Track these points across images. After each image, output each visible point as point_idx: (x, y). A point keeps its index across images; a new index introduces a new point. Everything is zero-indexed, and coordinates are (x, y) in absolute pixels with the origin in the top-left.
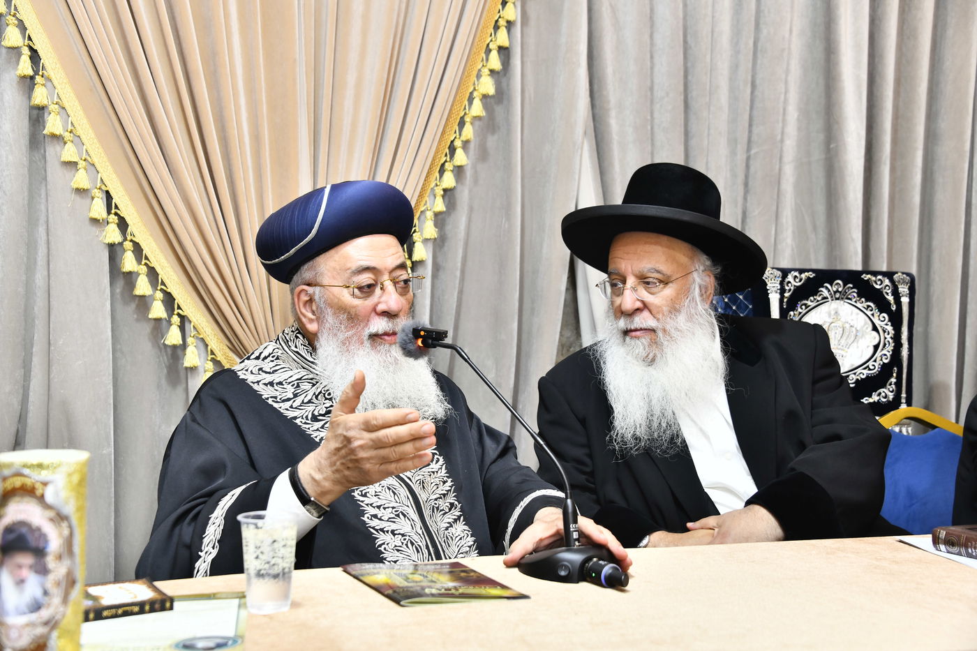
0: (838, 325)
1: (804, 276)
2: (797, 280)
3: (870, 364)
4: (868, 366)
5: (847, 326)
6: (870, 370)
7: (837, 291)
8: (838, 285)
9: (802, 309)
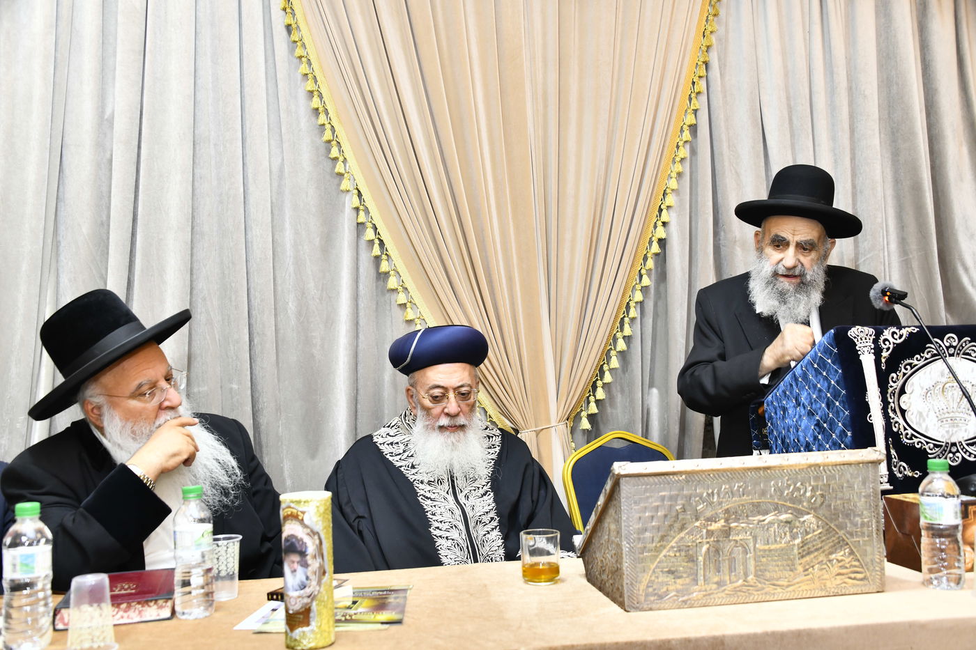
1: (905, 332)
5: (968, 385)
7: (951, 346)
8: (951, 339)
9: (906, 369)
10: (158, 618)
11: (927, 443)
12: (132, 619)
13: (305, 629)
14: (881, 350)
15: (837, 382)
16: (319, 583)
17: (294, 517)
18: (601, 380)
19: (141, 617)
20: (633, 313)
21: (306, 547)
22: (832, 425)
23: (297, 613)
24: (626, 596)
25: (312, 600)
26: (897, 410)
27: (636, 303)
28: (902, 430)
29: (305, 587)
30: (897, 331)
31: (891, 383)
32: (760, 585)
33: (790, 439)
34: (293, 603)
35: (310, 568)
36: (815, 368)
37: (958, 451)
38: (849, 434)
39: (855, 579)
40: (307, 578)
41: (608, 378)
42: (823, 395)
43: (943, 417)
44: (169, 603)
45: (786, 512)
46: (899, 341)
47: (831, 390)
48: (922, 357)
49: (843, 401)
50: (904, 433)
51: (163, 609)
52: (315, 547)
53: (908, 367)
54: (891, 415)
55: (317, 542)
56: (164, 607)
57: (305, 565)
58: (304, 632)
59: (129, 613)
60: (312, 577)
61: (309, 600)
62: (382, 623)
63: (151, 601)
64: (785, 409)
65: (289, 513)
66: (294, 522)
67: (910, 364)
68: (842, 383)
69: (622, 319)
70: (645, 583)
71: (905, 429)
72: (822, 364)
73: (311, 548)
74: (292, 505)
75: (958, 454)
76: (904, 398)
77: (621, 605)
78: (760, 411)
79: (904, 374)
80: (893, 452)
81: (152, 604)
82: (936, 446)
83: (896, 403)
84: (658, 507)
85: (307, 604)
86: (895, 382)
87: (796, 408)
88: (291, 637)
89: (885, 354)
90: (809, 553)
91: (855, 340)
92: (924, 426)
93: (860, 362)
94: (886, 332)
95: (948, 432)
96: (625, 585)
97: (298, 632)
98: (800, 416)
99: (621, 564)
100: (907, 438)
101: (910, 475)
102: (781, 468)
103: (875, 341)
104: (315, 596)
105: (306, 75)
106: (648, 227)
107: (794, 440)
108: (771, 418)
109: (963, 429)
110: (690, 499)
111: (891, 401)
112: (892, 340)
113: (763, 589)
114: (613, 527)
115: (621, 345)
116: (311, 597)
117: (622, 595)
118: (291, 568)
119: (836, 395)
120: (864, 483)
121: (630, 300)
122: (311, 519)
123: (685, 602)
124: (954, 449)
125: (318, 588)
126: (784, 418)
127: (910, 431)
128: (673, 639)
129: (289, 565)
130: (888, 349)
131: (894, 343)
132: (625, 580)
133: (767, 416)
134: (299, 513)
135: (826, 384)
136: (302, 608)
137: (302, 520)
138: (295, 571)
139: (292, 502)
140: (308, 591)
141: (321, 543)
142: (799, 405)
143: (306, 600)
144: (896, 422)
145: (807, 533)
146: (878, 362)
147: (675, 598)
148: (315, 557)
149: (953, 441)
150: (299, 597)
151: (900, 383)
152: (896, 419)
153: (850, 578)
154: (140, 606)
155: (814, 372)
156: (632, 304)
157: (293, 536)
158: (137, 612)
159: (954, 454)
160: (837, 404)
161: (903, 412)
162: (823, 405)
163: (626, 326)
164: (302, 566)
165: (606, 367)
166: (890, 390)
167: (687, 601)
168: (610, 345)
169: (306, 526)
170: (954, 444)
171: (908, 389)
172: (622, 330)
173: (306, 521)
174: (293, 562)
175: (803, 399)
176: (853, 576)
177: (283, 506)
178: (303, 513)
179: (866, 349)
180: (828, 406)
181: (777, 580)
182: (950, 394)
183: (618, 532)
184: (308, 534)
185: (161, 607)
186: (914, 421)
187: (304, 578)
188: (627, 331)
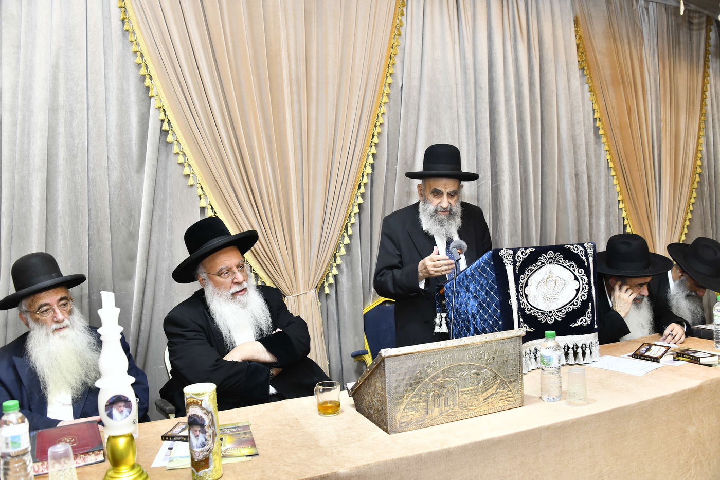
0: (552, 279)
1: (528, 251)
2: (524, 254)
3: (575, 301)
4: (573, 303)
5: (558, 279)
6: (575, 305)
7: (550, 258)
8: (551, 254)
9: (528, 272)
10: (96, 461)
11: (538, 312)
12: (79, 463)
13: (206, 470)
14: (516, 262)
15: (493, 281)
16: (213, 442)
17: (195, 403)
18: (335, 262)
19: (85, 462)
20: (353, 220)
21: (204, 421)
22: (489, 305)
23: (201, 461)
24: (389, 426)
25: (210, 453)
26: (524, 296)
27: (355, 214)
28: (526, 306)
29: (205, 445)
30: (524, 251)
31: (521, 281)
32: (461, 411)
33: (461, 310)
34: (197, 455)
35: (207, 434)
36: (479, 272)
37: (553, 316)
38: (499, 311)
39: (509, 401)
40: (206, 440)
41: (339, 261)
42: (484, 287)
43: (546, 297)
44: (102, 452)
45: (474, 369)
46: (525, 257)
47: (488, 285)
48: (536, 265)
49: (496, 292)
50: (526, 308)
51: (99, 456)
52: (209, 420)
53: (529, 271)
54: (521, 299)
55: (211, 417)
56: (99, 454)
57: (204, 432)
58: (205, 472)
59: (77, 460)
60: (209, 439)
61: (208, 453)
62: (247, 456)
63: (90, 452)
64: (458, 293)
65: (192, 401)
66: (195, 407)
67: (530, 269)
68: (496, 282)
69: (347, 224)
70: (399, 417)
71: (527, 306)
72: (484, 270)
73: (207, 422)
74: (194, 396)
75: (552, 317)
76: (527, 288)
77: (386, 430)
78: (441, 292)
79: (528, 275)
80: (521, 320)
81: (91, 453)
82: (542, 314)
83: (523, 292)
84: (406, 373)
85: (206, 455)
86: (522, 280)
87: (466, 293)
88: (197, 475)
89: (518, 264)
90: (486, 391)
91: (503, 257)
92: (536, 304)
93: (505, 270)
94: (519, 252)
95: (548, 305)
96: (388, 419)
97: (201, 473)
98: (469, 298)
99: (385, 407)
100: (528, 311)
101: (529, 331)
102: (473, 344)
103: (514, 258)
104: (211, 450)
105: (140, 64)
106: (361, 167)
107: (464, 311)
108: (448, 296)
109: (556, 303)
110: (424, 365)
111: (520, 291)
112: (522, 256)
113: (462, 412)
114: (378, 384)
115: (347, 240)
116: (209, 450)
117: (386, 424)
118: (195, 435)
119: (492, 288)
120: (514, 348)
121: (351, 212)
122: (206, 404)
123: (421, 425)
124: (551, 315)
125: (212, 445)
126: (458, 297)
127: (529, 307)
128: (423, 453)
129: (193, 433)
130: (520, 261)
131: (523, 258)
132: (388, 417)
133: (446, 295)
134: (199, 401)
135: (486, 282)
136: (203, 458)
137: (201, 405)
138: (198, 436)
139: (193, 394)
140: (207, 447)
141: (213, 418)
142: (468, 291)
143: (206, 453)
144: (523, 302)
145: (485, 379)
146: (514, 270)
147: (416, 423)
148: (210, 427)
149: (550, 310)
150: (201, 452)
151: (525, 280)
152: (523, 301)
153: (506, 401)
154: (83, 455)
155: (478, 274)
156: (352, 215)
157: (195, 415)
158: (82, 459)
159: (551, 317)
160: (492, 293)
161: (526, 296)
162: (483, 293)
163: (349, 229)
164: (202, 433)
165: (337, 254)
166: (521, 284)
167: (422, 424)
168: (340, 240)
169: (203, 409)
170: (551, 312)
171: (529, 283)
172: (347, 231)
173: (203, 406)
174: (196, 431)
175: (471, 287)
176: (508, 399)
177: (186, 396)
178: (201, 401)
179: (508, 262)
180: (486, 294)
181: (470, 407)
182: (550, 284)
183: (384, 389)
184: (205, 413)
185: (97, 455)
186: (532, 300)
187: (204, 440)
188: (350, 231)
